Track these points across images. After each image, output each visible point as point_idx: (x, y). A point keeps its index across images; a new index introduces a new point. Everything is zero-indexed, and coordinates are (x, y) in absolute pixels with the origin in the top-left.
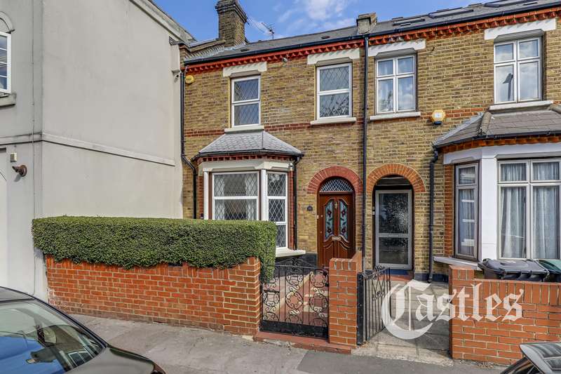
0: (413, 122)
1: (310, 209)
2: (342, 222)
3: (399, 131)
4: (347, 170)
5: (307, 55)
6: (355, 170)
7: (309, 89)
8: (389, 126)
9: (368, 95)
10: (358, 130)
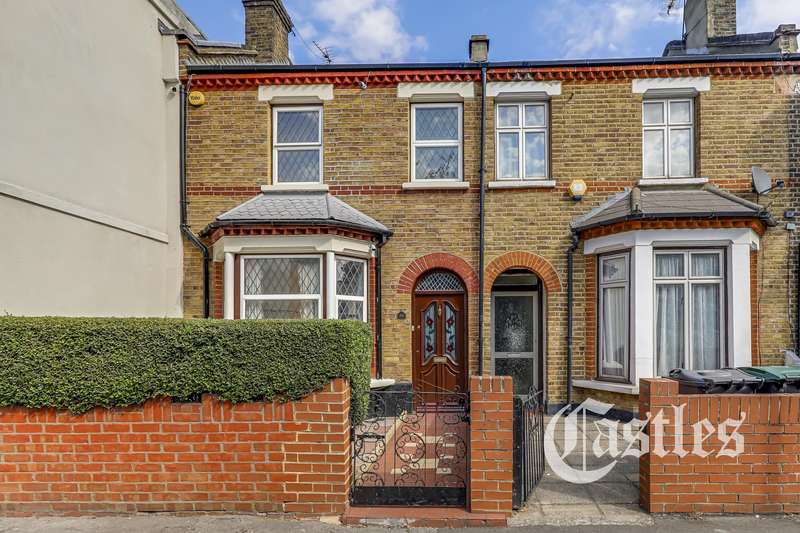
0: (546, 194)
1: (401, 316)
2: (448, 336)
3: (528, 205)
4: (456, 259)
5: (396, 83)
6: (468, 258)
7: (401, 134)
8: (515, 197)
9: (486, 151)
10: (472, 201)
